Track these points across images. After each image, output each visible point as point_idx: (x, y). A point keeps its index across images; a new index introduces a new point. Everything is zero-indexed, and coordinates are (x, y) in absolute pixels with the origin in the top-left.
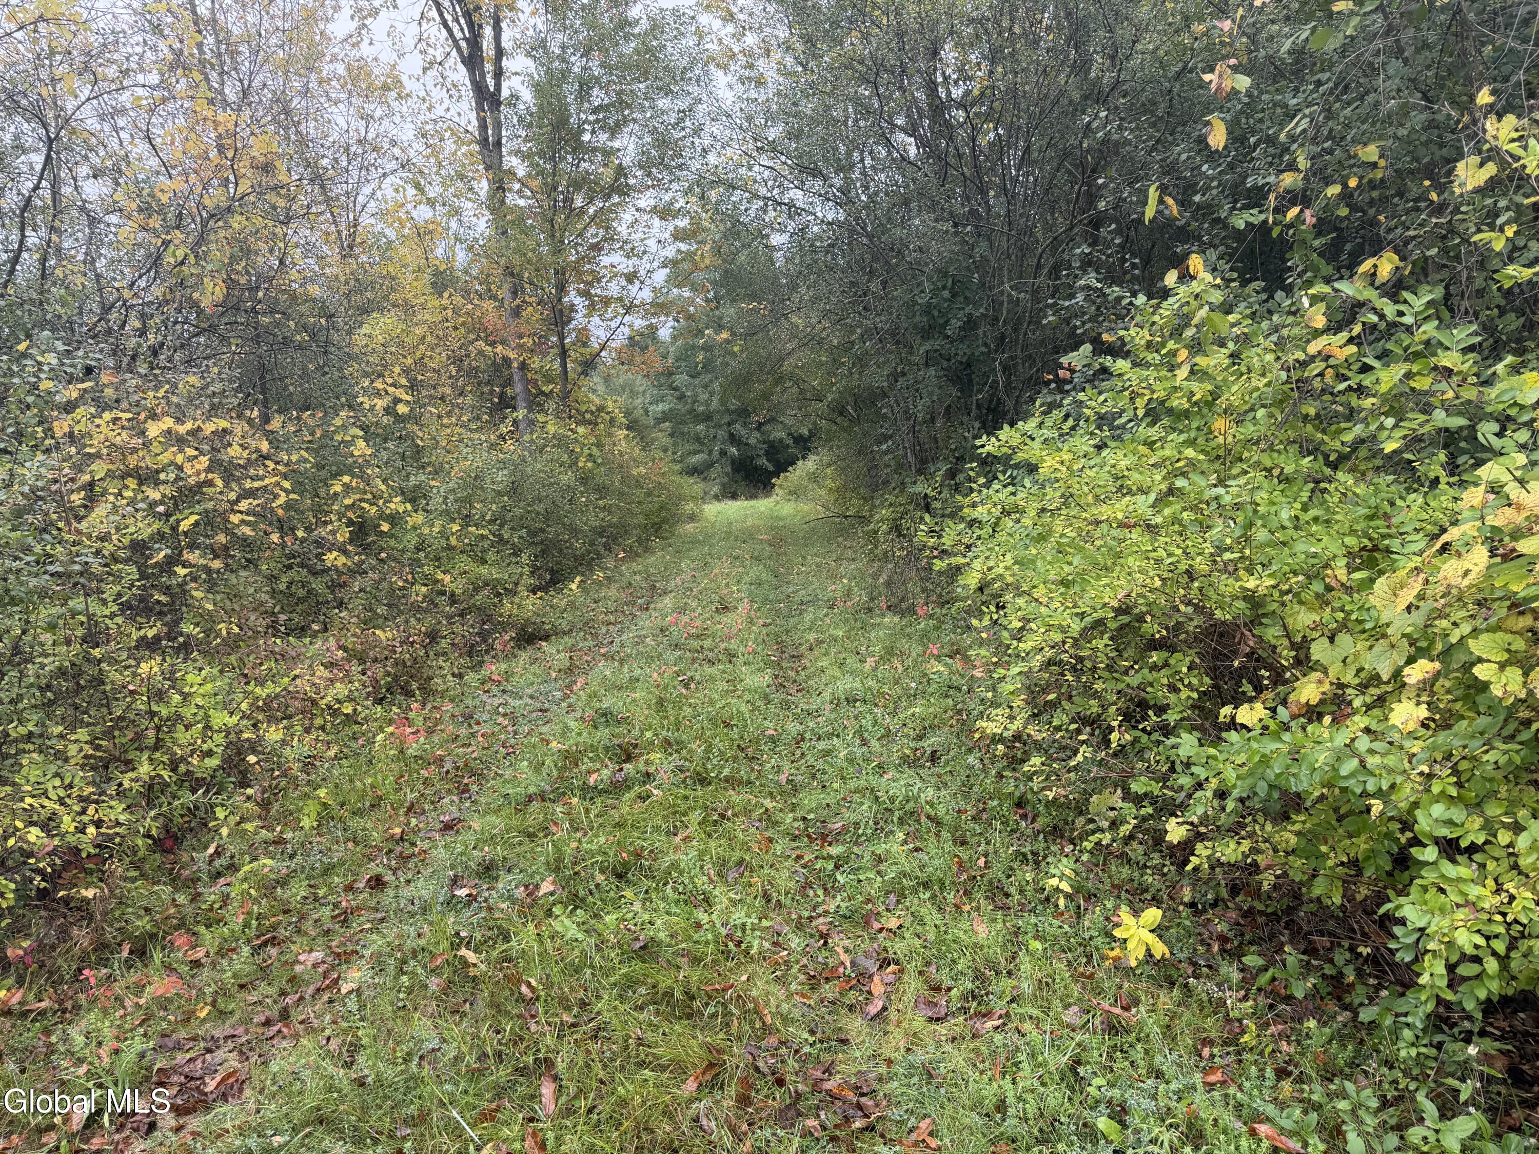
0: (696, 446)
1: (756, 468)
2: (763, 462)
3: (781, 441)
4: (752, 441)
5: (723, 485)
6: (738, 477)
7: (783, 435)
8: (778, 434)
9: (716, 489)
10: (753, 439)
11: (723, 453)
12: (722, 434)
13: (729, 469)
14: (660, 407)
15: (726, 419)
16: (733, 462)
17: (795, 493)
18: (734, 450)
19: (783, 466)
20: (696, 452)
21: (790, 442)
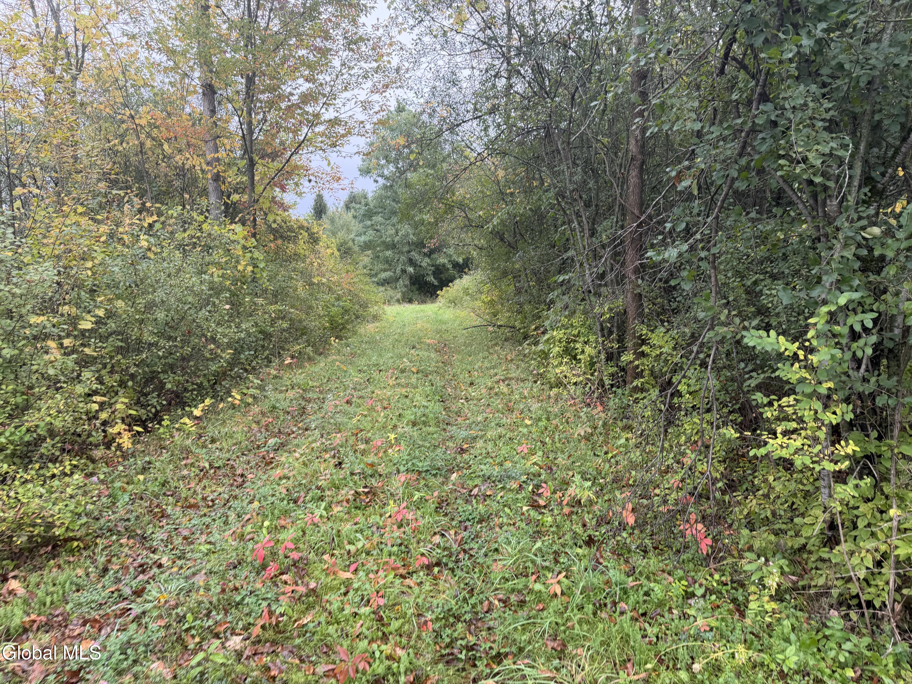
0: (386, 266)
1: (426, 283)
2: (431, 279)
3: (444, 265)
4: (424, 264)
5: (403, 294)
6: (414, 288)
7: (446, 261)
8: (442, 260)
9: (399, 296)
10: (425, 262)
11: (404, 271)
12: (403, 258)
13: (407, 282)
14: (363, 238)
15: (406, 249)
16: (411, 278)
17: (454, 302)
18: (411, 270)
19: (445, 283)
20: (385, 270)
21: (450, 266)
